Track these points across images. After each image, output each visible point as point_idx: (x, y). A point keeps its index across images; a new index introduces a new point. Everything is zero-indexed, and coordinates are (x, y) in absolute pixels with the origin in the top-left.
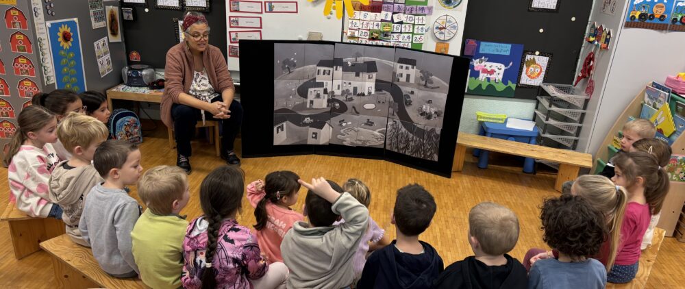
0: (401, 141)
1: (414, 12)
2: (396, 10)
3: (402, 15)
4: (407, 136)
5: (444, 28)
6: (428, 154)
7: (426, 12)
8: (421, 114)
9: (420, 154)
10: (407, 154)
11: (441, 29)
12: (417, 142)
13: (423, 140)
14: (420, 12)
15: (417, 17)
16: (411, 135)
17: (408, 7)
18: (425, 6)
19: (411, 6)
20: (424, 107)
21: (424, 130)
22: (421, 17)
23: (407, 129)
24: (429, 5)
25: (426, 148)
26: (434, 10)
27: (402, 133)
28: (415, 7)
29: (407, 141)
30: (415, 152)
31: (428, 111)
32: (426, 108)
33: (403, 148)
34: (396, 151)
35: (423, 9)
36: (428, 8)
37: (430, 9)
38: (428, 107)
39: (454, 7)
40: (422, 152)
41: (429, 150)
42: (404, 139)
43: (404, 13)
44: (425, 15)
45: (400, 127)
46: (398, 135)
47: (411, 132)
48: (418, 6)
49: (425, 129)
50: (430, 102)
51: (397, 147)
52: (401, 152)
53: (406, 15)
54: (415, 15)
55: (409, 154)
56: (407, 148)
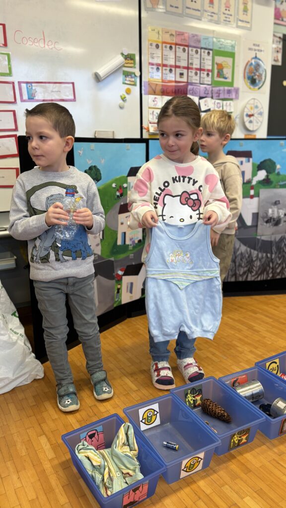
0: (240, 265)
1: (222, 96)
2: (203, 95)
3: (209, 100)
4: (250, 255)
5: (252, 115)
6: (278, 271)
7: (233, 96)
8: (267, 222)
9: (268, 274)
10: (249, 279)
11: (250, 116)
12: (263, 260)
13: (272, 254)
14: (227, 96)
15: (225, 102)
16: (255, 253)
17: (216, 89)
18: (232, 88)
19: (218, 88)
20: (270, 211)
21: (271, 242)
22: (228, 102)
23: (249, 247)
24: (235, 85)
25: (275, 263)
26: (241, 94)
27: (242, 254)
28: (222, 88)
29: (250, 262)
30: (261, 274)
31: (276, 216)
32: (273, 211)
33: (244, 273)
34: (233, 280)
35: (229, 92)
36: (235, 89)
37: (237, 91)
38: (276, 210)
39: (259, 88)
40: (271, 271)
41: (280, 265)
42: (244, 260)
43: (212, 98)
44: (232, 99)
45: (237, 246)
46: (236, 257)
47: (255, 249)
48: (226, 88)
49: (273, 239)
50: (276, 203)
51: (235, 275)
52: (240, 279)
53: (213, 101)
54: (223, 100)
55: (253, 279)
56: (250, 271)
